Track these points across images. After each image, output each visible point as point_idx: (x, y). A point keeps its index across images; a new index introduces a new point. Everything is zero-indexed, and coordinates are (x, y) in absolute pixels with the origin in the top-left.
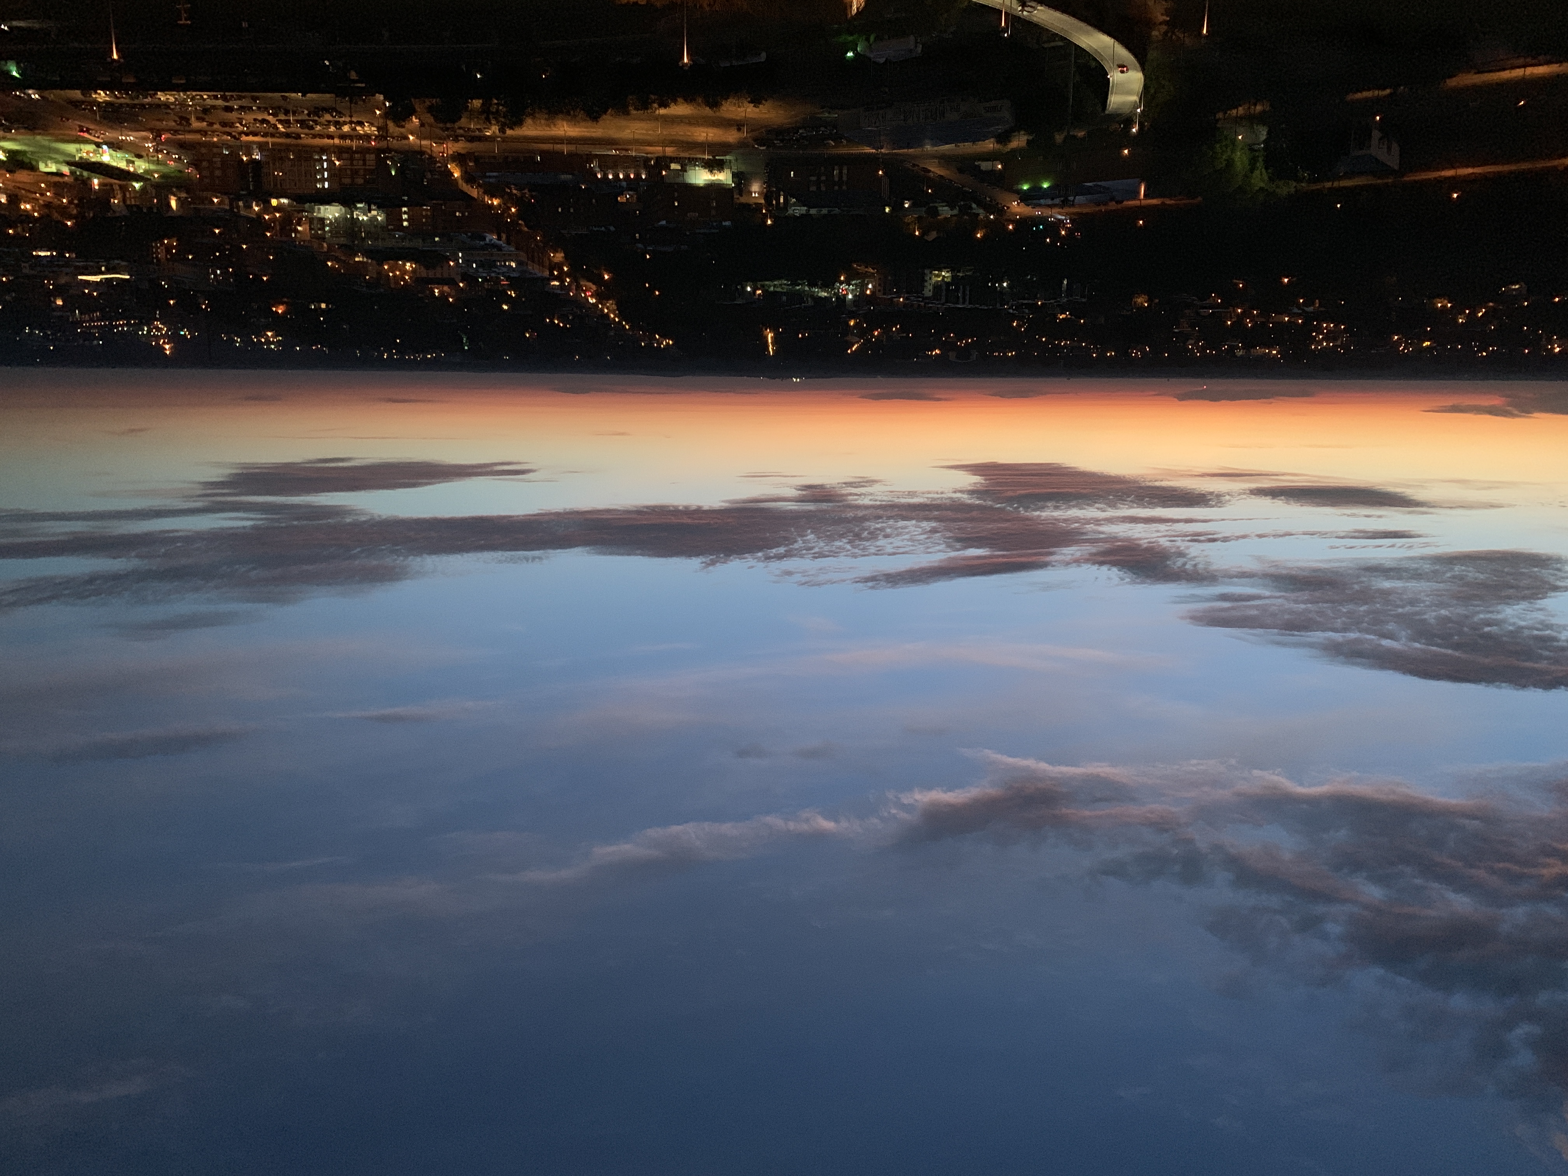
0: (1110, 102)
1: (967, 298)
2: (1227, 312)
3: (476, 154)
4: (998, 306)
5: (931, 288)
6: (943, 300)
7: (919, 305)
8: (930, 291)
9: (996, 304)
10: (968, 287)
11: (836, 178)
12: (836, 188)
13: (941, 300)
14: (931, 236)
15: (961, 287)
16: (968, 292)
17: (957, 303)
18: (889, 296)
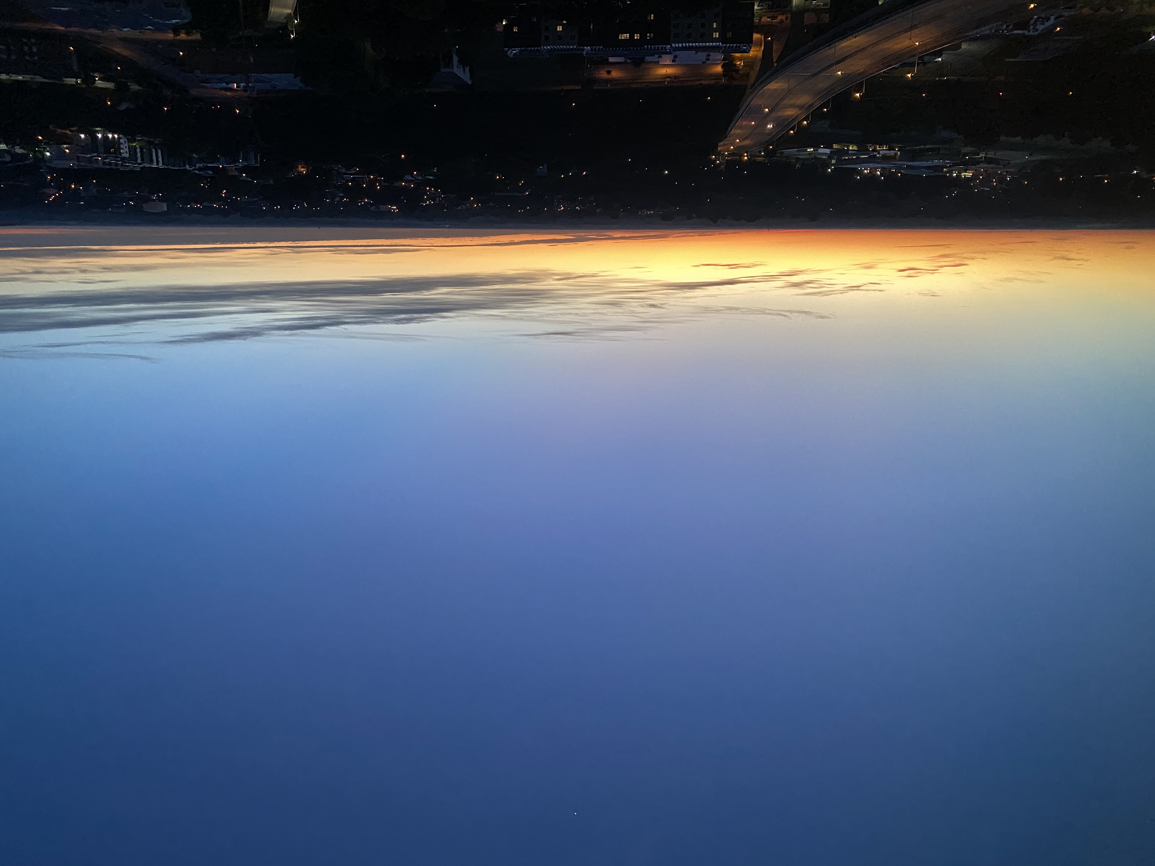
0: (270, 12)
1: (160, 159)
2: (364, 177)
4: (187, 167)
5: (127, 150)
6: (139, 161)
7: (117, 165)
8: (126, 152)
9: (185, 166)
10: (159, 151)
11: (26, 49)
12: (27, 58)
13: (136, 160)
14: (123, 107)
15: (154, 150)
16: (160, 154)
17: (152, 164)
18: (89, 156)
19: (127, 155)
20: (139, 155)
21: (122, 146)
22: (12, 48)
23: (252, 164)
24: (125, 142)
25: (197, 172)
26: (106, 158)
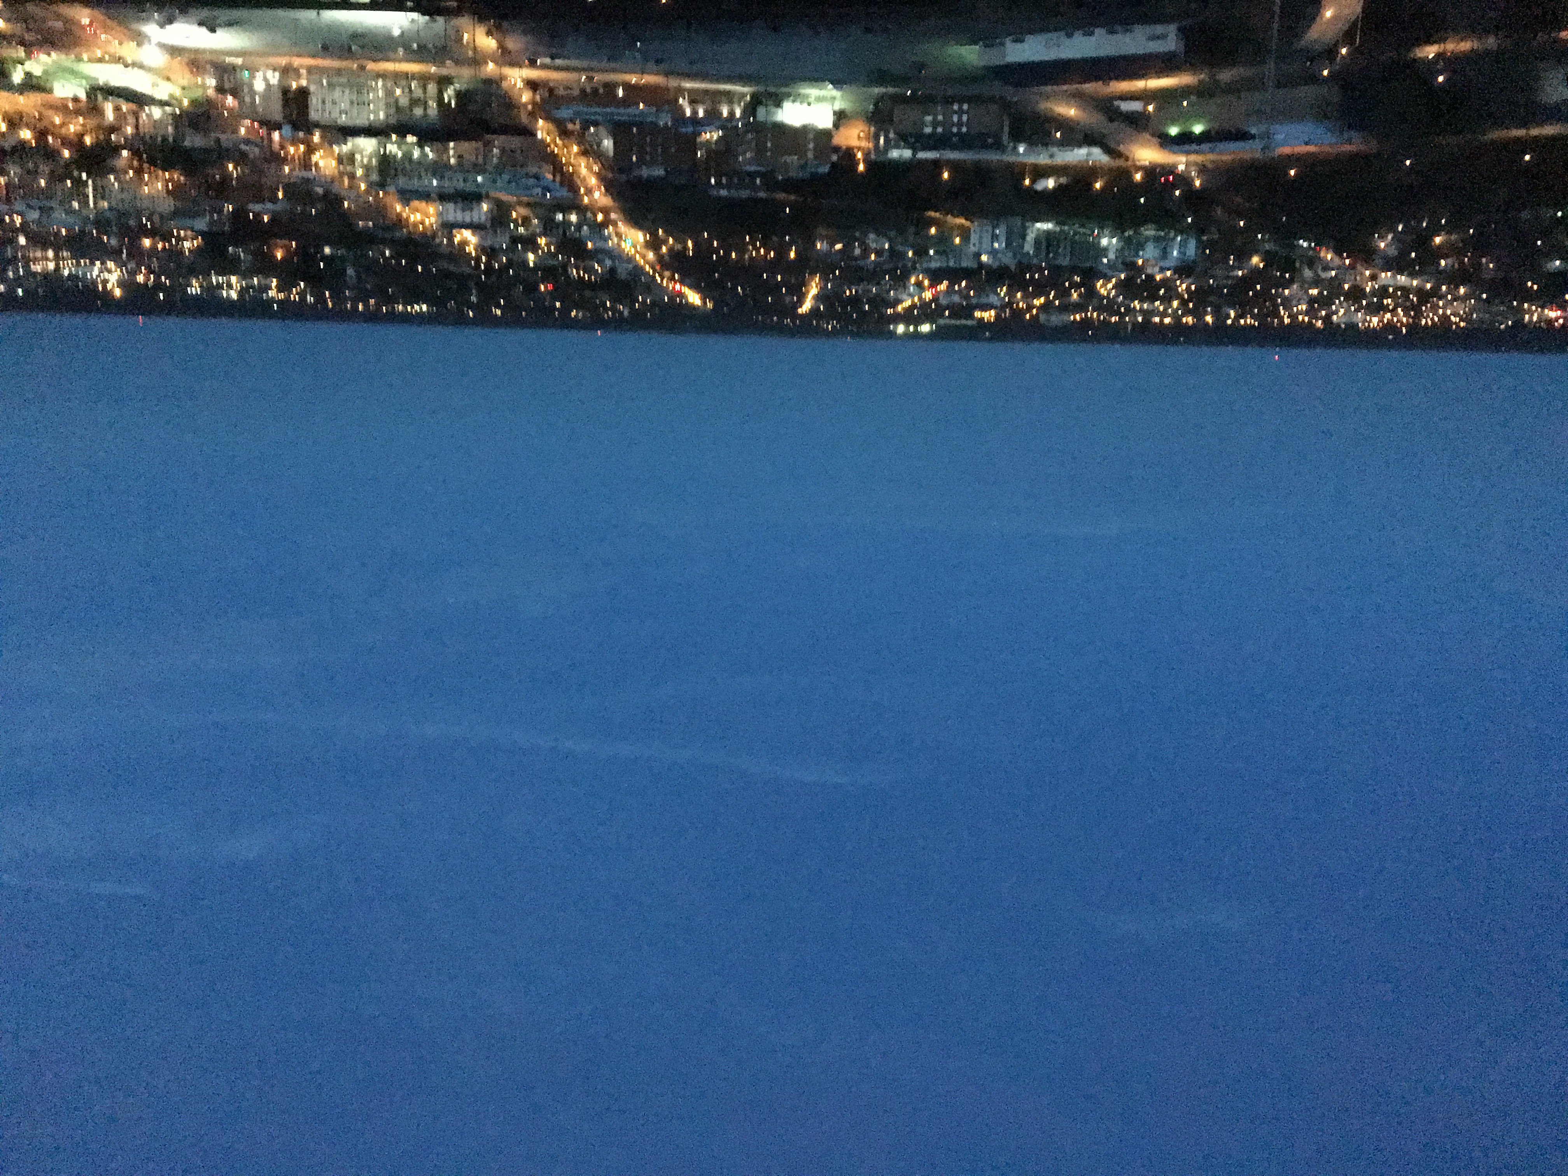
3: (551, 85)
5: (1032, 242)
8: (1030, 245)
11: (955, 118)
12: (954, 130)
14: (1042, 185)
22: (940, 118)
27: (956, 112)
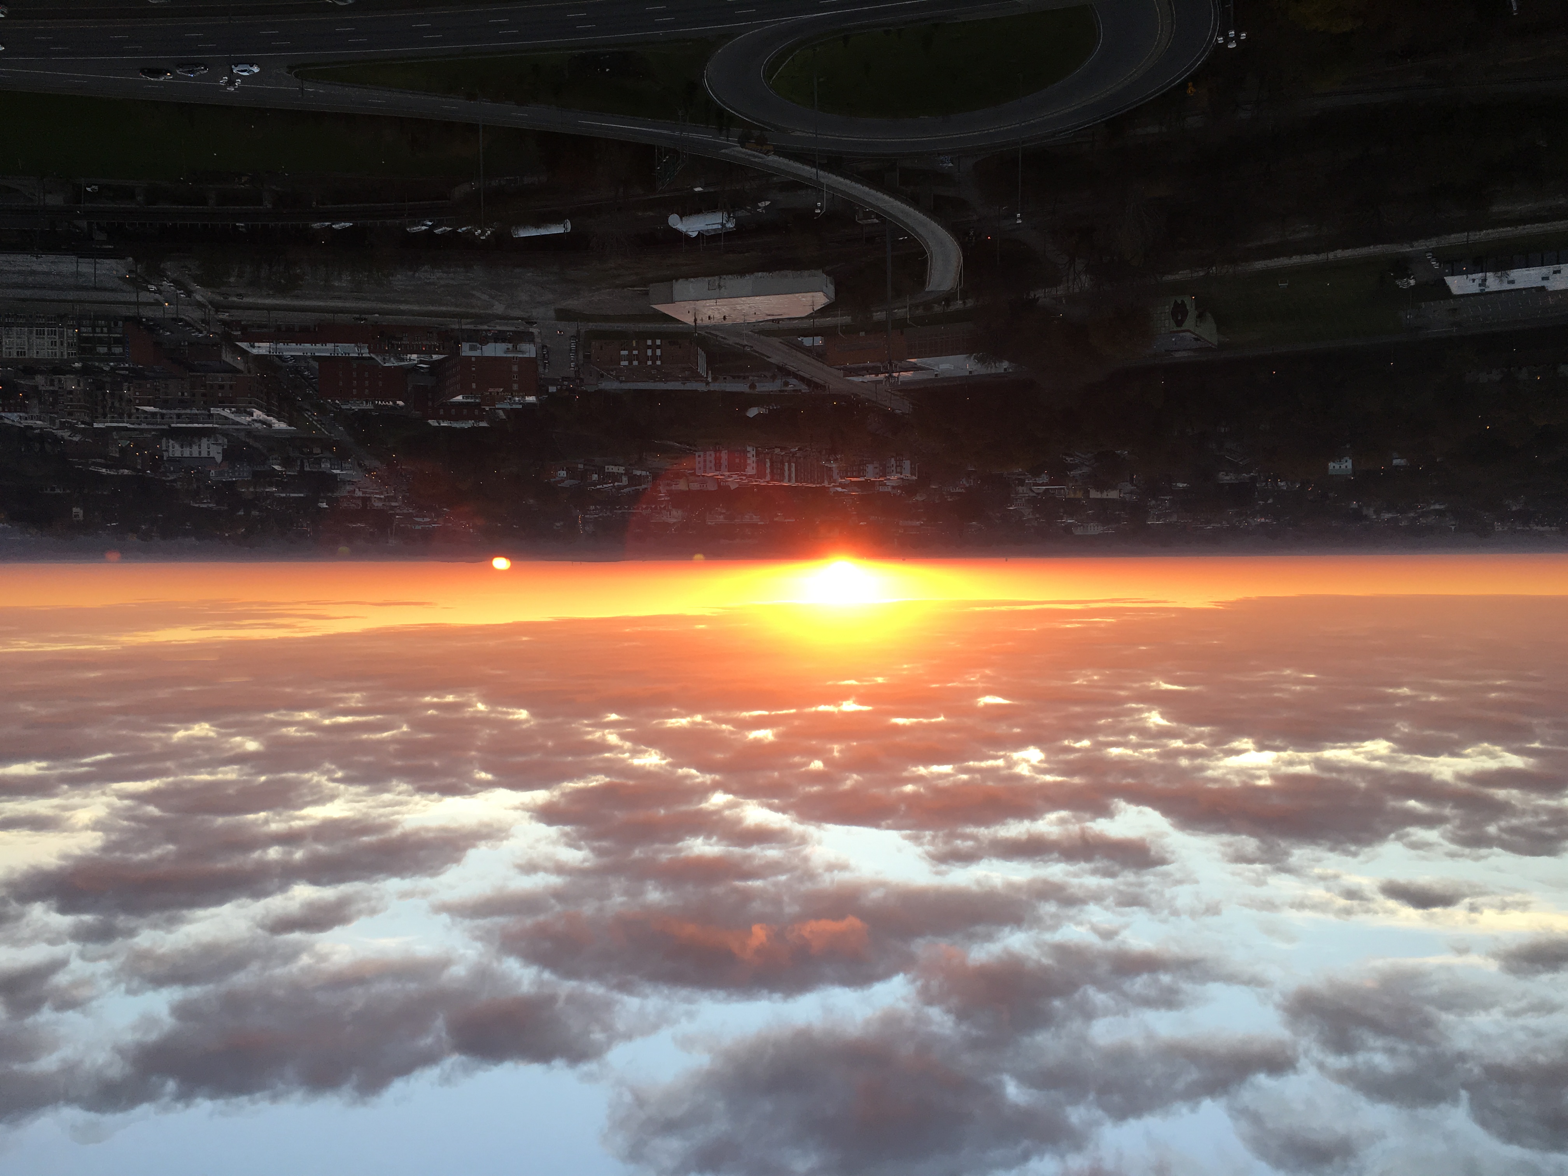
0: (930, 279)
6: (768, 478)
8: (754, 468)
9: (823, 482)
10: (793, 465)
11: (649, 353)
12: (650, 363)
13: (765, 478)
14: (752, 412)
15: (786, 464)
16: (793, 469)
17: (782, 481)
18: (710, 474)
19: (754, 472)
20: (768, 471)
21: (749, 462)
22: (635, 352)
23: (908, 477)
24: (753, 456)
25: (839, 489)
26: (729, 477)
27: (649, 347)
